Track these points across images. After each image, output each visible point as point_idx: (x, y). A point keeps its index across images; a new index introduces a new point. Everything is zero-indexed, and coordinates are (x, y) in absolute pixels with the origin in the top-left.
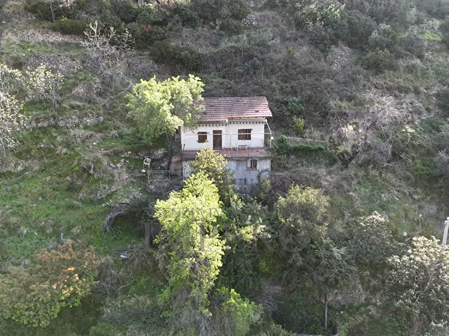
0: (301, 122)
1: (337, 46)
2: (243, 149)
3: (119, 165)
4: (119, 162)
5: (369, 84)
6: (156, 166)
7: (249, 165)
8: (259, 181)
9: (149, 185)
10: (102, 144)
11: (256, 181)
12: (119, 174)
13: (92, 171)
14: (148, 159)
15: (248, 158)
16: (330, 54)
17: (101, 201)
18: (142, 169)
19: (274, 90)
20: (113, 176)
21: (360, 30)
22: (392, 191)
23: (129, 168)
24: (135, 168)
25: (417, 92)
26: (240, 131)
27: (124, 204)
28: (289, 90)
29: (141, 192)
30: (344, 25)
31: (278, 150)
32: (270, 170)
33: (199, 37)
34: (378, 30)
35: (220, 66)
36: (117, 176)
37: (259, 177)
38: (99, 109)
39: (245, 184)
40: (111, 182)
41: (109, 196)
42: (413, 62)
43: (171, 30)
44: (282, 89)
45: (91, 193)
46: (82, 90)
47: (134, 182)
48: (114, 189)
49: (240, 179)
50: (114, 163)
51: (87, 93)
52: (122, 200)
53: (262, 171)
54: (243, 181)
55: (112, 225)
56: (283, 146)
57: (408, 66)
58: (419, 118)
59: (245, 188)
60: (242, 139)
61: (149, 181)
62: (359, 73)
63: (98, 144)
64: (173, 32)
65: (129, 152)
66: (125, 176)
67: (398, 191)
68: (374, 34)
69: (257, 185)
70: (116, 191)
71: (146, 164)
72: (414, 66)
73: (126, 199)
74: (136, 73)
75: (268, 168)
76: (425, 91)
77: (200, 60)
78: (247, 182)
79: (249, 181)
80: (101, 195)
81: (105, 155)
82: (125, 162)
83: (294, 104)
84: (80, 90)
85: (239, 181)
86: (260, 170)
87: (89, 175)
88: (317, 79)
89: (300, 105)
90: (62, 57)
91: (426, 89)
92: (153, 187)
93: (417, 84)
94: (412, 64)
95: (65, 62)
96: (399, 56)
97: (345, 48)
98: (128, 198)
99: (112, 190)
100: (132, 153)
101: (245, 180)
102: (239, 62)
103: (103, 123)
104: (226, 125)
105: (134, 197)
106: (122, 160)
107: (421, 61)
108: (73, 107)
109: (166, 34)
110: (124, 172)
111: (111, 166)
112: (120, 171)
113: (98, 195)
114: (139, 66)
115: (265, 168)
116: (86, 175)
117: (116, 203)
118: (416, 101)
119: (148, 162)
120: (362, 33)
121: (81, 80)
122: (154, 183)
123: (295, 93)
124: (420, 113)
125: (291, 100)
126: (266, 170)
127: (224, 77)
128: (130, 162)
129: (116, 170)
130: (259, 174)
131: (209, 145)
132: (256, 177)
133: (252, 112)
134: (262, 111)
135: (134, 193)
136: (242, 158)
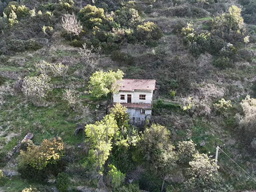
0: (174, 92)
1: (204, 54)
2: (141, 104)
3: (86, 107)
4: (86, 105)
5: (216, 75)
6: (102, 108)
7: (142, 112)
8: (146, 119)
10: (81, 97)
11: (144, 119)
12: (86, 111)
13: (74, 109)
14: (98, 105)
15: (140, 108)
16: (199, 58)
17: (75, 122)
18: (95, 109)
19: (166, 75)
20: (82, 111)
22: (212, 131)
23: (90, 108)
24: (93, 109)
25: (242, 80)
26: (140, 96)
27: (84, 124)
28: (173, 76)
29: (93, 119)
30: (207, 44)
33: (135, 48)
34: (226, 47)
35: (142, 63)
36: (84, 111)
37: (146, 117)
38: (83, 81)
39: (139, 120)
40: (81, 114)
41: (80, 120)
42: (245, 64)
43: (122, 45)
44: (169, 75)
45: (72, 118)
47: (91, 115)
48: (82, 117)
49: (137, 118)
50: (84, 106)
51: (80, 74)
54: (138, 119)
55: (78, 133)
56: (160, 104)
57: (241, 66)
58: (240, 94)
59: (139, 122)
60: (141, 99)
61: (97, 115)
62: (211, 69)
63: (80, 97)
64: (123, 46)
65: (92, 101)
66: (88, 112)
67: (215, 131)
68: (222, 49)
69: (145, 121)
72: (244, 66)
73: (86, 122)
74: (103, 65)
75: (150, 114)
76: (247, 80)
77: (133, 59)
79: (141, 119)
80: (76, 119)
81: (81, 102)
82: (89, 105)
83: (173, 83)
84: (77, 72)
87: (73, 110)
88: (188, 72)
89: (177, 84)
90: (72, 57)
91: (248, 79)
92: (98, 118)
93: (243, 76)
94: (244, 64)
95: (73, 59)
96: (236, 60)
97: (209, 55)
99: (81, 118)
101: (139, 118)
102: (150, 61)
103: (84, 87)
104: (133, 92)
105: (89, 122)
106: (88, 105)
107: (250, 63)
108: (72, 80)
109: (120, 47)
110: (88, 110)
112: (86, 109)
114: (105, 62)
115: (148, 114)
116: (72, 110)
117: (81, 123)
118: (241, 85)
119: (98, 107)
120: (217, 48)
121: (78, 68)
122: (99, 116)
123: (175, 78)
124: (241, 92)
125: (172, 81)
127: (142, 68)
128: (91, 106)
129: (84, 109)
130: (146, 116)
131: (126, 101)
132: (144, 117)
133: (146, 87)
134: (150, 87)
135: (89, 120)
136: (138, 108)
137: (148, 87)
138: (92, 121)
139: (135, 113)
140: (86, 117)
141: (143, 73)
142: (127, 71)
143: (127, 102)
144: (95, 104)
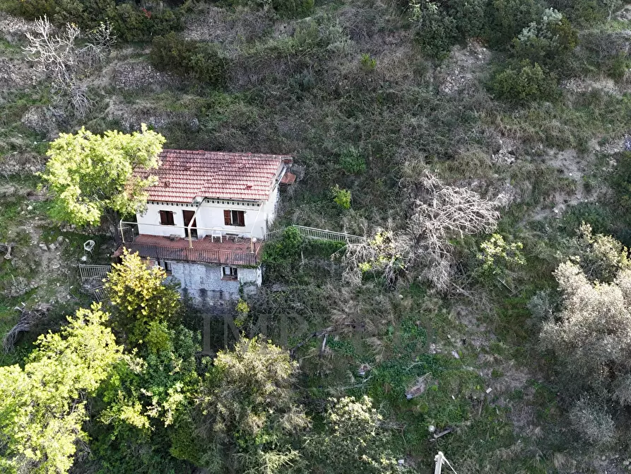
0: (346, 196)
1: (464, 45)
2: (231, 239)
3: (52, 246)
4: (54, 240)
5: (492, 129)
6: (106, 251)
7: (228, 272)
8: (241, 296)
9: (83, 283)
10: (39, 209)
11: (236, 296)
12: (50, 260)
13: (8, 256)
14: (91, 241)
16: (446, 62)
18: (82, 255)
19: (327, 129)
20: (38, 264)
21: (505, 22)
22: (453, 340)
23: (66, 251)
24: (74, 252)
25: (582, 149)
26: (227, 213)
27: (38, 311)
29: (71, 292)
30: (475, 12)
33: (233, 25)
34: (538, 23)
35: (254, 78)
36: (44, 263)
37: (241, 291)
39: (221, 298)
40: (33, 273)
41: (26, 295)
42: (597, 85)
43: (190, 10)
44: (339, 128)
45: (3, 288)
46: (36, 117)
47: (66, 276)
48: (33, 285)
49: (214, 291)
50: (47, 242)
51: (43, 121)
52: (39, 305)
53: (245, 284)
54: (218, 294)
55: (16, 344)
57: (583, 94)
58: (566, 201)
59: (222, 304)
60: (231, 225)
61: (83, 278)
62: (479, 106)
63: (34, 208)
64: (193, 16)
65: (74, 226)
66: (57, 264)
67: (464, 342)
68: (525, 31)
70: (36, 288)
71: (87, 249)
72: (595, 95)
73: (44, 304)
74: (125, 86)
75: (254, 280)
76: (598, 148)
77: (223, 67)
78: (224, 296)
79: (227, 296)
81: (39, 227)
82: (64, 240)
84: (32, 117)
85: (212, 293)
86: (242, 282)
87: (5, 260)
89: (361, 161)
90: (16, 62)
91: (601, 144)
92: (89, 287)
93: (586, 133)
94: (593, 88)
95: (20, 69)
96: (569, 74)
97: (480, 50)
98: (47, 301)
99: (32, 286)
101: (221, 292)
102: (279, 76)
105: (57, 302)
106: (60, 238)
107: (616, 83)
108: (13, 147)
109: (183, 19)
110: (58, 258)
111: (41, 247)
112: (51, 255)
113: (13, 291)
114: (130, 75)
115: (249, 279)
117: (30, 308)
118: (574, 167)
119: (89, 247)
120: (510, 26)
121: (34, 101)
122: (91, 281)
123: (356, 139)
124: (571, 193)
125: (346, 151)
126: (252, 283)
127: (250, 102)
128: (71, 241)
129: (47, 254)
130: (242, 286)
131: (179, 230)
132: (236, 291)
133: (242, 187)
134: (257, 188)
135: (58, 295)
136: (212, 263)
137: (248, 188)
138: (69, 297)
139: (204, 276)
140: (51, 282)
142: (201, 111)
143: (184, 236)
144: (84, 233)
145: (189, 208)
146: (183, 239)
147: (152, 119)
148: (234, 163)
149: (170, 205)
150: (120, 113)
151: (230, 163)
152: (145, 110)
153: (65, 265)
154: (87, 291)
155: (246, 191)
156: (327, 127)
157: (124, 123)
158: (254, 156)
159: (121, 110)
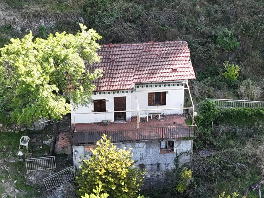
0: (234, 70)
6: (37, 144)
7: (163, 145)
8: (177, 166)
9: (28, 176)
11: (172, 166)
14: (25, 136)
15: (162, 139)
18: (18, 150)
28: (219, 15)
29: (17, 186)
31: (203, 120)
32: (192, 151)
37: (176, 161)
39: (158, 170)
44: (209, 14)
47: (7, 172)
49: (152, 164)
53: (181, 154)
54: (155, 167)
56: (210, 116)
59: (158, 175)
60: (153, 105)
61: (28, 171)
69: (174, 171)
71: (23, 144)
75: (189, 149)
78: (160, 168)
79: (163, 167)
83: (225, 39)
85: (150, 166)
86: (178, 153)
89: (235, 40)
92: (33, 178)
100: (4, 125)
101: (158, 165)
104: (132, 92)
115: (185, 150)
119: (25, 142)
122: (35, 173)
123: (226, 21)
125: (221, 33)
126: (187, 153)
130: (177, 157)
131: (109, 115)
132: (172, 161)
133: (168, 71)
134: (180, 70)
135: (7, 191)
136: (154, 139)
137: (174, 70)
138: (17, 191)
141: (136, 15)
142: (85, 10)
143: (113, 120)
144: (10, 130)
145: (120, 95)
146: (113, 123)
147: (41, 21)
148: (150, 51)
149: (102, 94)
150: (12, 18)
151: (146, 52)
152: (37, 14)
153: (3, 162)
154: (31, 182)
155: (173, 74)
156: (198, 14)
157: (15, 27)
158: (164, 44)
159: (11, 15)
